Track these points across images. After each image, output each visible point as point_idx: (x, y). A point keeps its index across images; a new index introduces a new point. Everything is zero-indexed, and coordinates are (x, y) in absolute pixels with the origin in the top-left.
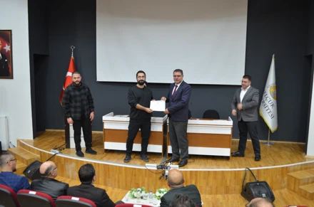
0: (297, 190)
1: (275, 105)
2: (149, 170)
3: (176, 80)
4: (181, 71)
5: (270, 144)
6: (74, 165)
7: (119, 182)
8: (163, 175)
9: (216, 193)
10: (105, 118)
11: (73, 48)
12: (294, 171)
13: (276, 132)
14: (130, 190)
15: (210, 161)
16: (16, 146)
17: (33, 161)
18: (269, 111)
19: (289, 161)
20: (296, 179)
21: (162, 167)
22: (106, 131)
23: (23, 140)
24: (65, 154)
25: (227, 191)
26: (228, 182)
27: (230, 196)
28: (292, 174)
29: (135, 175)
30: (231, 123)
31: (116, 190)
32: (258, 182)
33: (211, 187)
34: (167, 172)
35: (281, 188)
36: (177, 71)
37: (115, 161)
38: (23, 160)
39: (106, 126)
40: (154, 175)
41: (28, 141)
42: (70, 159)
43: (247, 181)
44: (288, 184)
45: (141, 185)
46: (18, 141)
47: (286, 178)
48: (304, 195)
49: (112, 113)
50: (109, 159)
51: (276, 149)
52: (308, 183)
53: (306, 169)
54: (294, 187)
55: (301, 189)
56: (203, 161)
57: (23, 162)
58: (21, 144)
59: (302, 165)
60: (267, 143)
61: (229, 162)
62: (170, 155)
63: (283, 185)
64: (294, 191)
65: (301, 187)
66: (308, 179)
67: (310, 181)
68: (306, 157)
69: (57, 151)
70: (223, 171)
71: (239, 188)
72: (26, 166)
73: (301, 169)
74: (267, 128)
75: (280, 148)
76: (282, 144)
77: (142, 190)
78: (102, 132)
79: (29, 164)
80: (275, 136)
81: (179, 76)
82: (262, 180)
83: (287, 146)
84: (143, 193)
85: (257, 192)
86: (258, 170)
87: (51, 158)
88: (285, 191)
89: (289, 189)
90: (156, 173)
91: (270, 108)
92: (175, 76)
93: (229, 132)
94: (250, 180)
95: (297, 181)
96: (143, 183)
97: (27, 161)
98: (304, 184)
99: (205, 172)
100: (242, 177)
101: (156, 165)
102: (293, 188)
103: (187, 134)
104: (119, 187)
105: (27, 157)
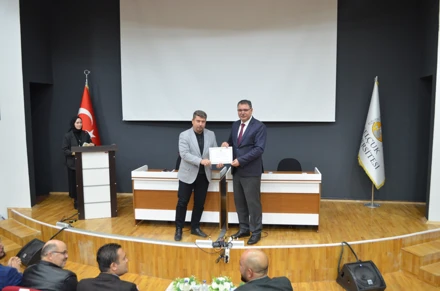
0: (416, 272)
1: (381, 148)
2: (201, 249)
3: (241, 116)
4: (249, 103)
5: (375, 205)
6: (90, 244)
7: (157, 268)
8: (222, 256)
9: (301, 281)
10: (135, 174)
11: (87, 73)
12: (412, 244)
13: (383, 188)
14: (173, 279)
15: (290, 233)
16: (6, 217)
17: (31, 240)
18: (371, 158)
19: (405, 231)
20: (415, 256)
21: (221, 244)
22: (137, 193)
23: (16, 209)
24: (77, 228)
25: (316, 277)
26: (317, 263)
27: (320, 284)
28: (409, 249)
29: (181, 257)
30: (318, 176)
31: (153, 280)
32: (361, 262)
33: (293, 272)
34: (227, 251)
35: (394, 270)
36: (242, 102)
37: (151, 236)
38: (15, 239)
39: (137, 186)
40: (209, 256)
41: (23, 211)
42: (85, 236)
43: (345, 261)
44: (404, 264)
45: (189, 272)
46: (9, 210)
47: (400, 255)
48: (427, 279)
49: (146, 167)
50: (143, 234)
51: (384, 214)
52: (432, 262)
53: (428, 241)
54: (413, 269)
55: (423, 271)
56: (279, 234)
57: (16, 241)
58: (13, 215)
59: (422, 235)
60: (370, 204)
61: (317, 235)
62: (232, 226)
63: (396, 265)
64: (413, 274)
65: (422, 268)
66: (433, 256)
67: (436, 258)
68: (427, 223)
69: (66, 225)
70: (309, 248)
71: (333, 272)
72: (19, 247)
73: (422, 242)
74: (370, 182)
75: (389, 212)
76: (392, 205)
77: (191, 280)
78: (131, 195)
79: (25, 244)
80: (381, 194)
81: (246, 110)
82: (366, 259)
83: (400, 208)
84: (193, 283)
85: (359, 278)
86: (360, 245)
87: (57, 235)
88: (399, 274)
89: (405, 271)
90: (212, 254)
91: (374, 153)
92: (240, 110)
93: (316, 190)
94: (349, 259)
95: (417, 259)
96: (193, 267)
97: (22, 240)
98: (427, 263)
99: (283, 249)
100: (337, 256)
101: (211, 242)
102: (410, 270)
103: (260, 194)
104: (157, 276)
105: (22, 234)
